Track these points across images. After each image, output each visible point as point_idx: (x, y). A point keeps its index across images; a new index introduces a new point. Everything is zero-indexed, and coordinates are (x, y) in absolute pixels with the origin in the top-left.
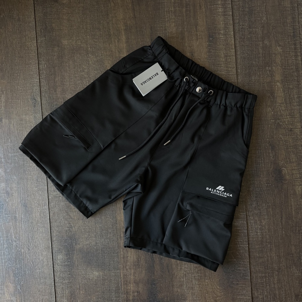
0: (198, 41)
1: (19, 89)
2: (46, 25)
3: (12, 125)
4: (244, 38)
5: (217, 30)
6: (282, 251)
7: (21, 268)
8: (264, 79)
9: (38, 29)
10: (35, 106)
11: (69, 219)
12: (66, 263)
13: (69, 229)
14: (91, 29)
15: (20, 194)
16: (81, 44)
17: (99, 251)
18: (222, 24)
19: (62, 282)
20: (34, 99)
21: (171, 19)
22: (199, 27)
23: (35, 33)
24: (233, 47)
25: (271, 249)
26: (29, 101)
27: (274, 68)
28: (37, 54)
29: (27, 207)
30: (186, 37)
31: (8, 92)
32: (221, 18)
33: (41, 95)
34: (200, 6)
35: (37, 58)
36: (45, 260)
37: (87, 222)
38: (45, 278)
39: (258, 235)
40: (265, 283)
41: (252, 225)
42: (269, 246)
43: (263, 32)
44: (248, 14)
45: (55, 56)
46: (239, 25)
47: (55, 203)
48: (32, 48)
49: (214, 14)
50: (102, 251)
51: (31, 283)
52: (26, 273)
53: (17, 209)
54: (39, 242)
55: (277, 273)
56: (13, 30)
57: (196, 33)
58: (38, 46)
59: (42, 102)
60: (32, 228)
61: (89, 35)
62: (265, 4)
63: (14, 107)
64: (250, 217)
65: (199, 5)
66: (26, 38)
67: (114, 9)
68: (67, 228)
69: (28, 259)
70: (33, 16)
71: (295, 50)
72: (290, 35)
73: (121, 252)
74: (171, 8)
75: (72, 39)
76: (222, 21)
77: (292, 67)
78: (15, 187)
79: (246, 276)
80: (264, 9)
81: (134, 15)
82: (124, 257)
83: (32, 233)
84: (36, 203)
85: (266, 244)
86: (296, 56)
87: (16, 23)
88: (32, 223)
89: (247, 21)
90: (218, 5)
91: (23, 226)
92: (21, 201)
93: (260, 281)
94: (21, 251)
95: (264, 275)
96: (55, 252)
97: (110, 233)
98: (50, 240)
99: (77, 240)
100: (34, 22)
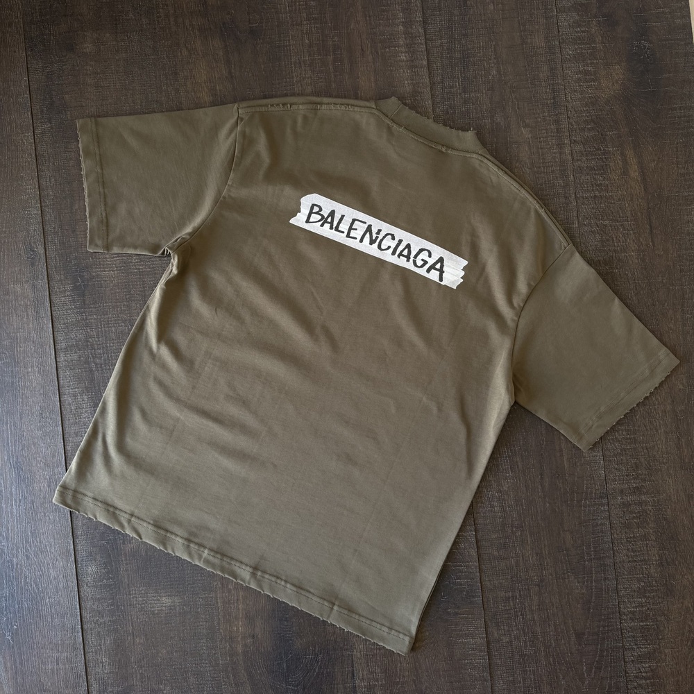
2: (52, 98)
6: (546, 544)
10: (33, 264)
12: (105, 581)
19: (97, 621)
35: (35, 166)
38: (63, 616)
40: (512, 611)
51: (33, 627)
52: (22, 607)
54: (49, 542)
55: (537, 588)
62: (493, 43)
66: (11, 127)
69: (26, 578)
71: (557, 133)
72: (547, 104)
76: (407, 80)
77: (554, 168)
79: (474, 597)
86: (561, 146)
91: (15, 511)
93: (504, 606)
94: (11, 561)
95: (510, 594)
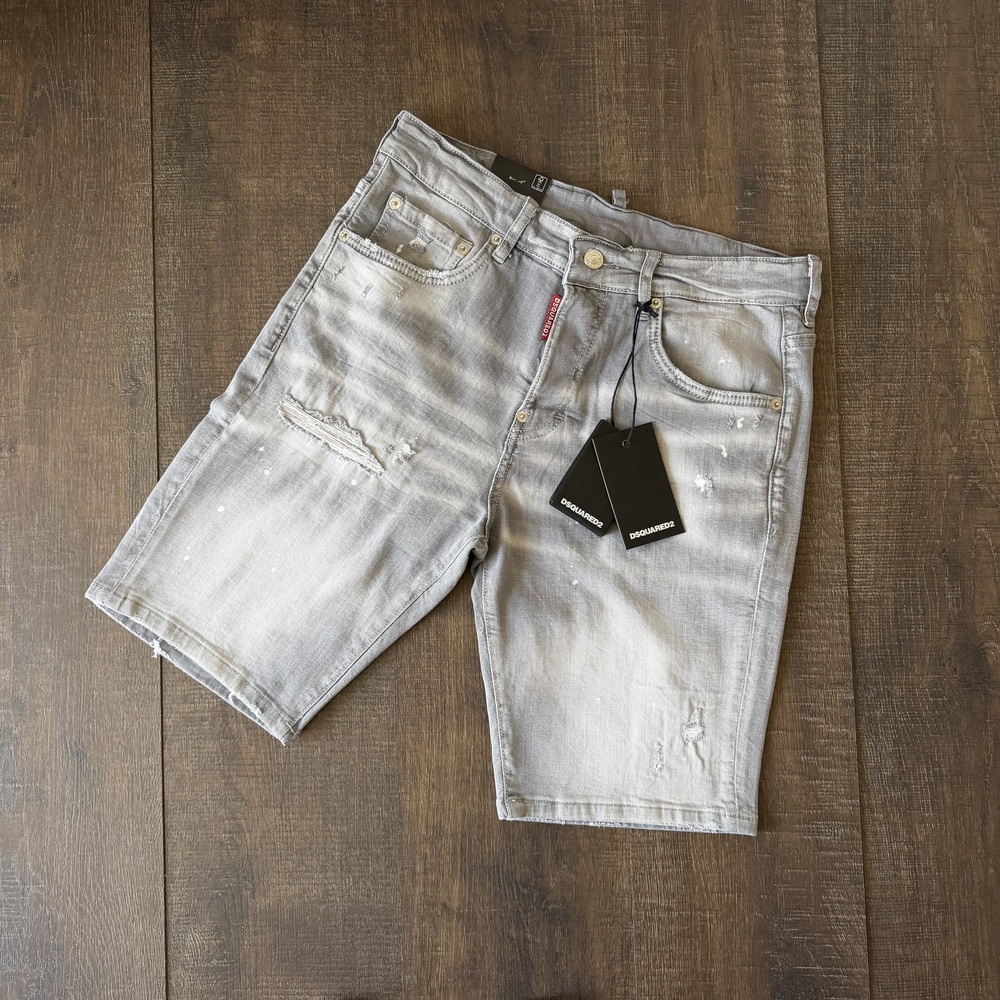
0: (706, 199)
1: (81, 342)
3: (48, 465)
4: (861, 194)
5: (771, 165)
7: (51, 981)
8: (926, 335)
9: (161, 136)
11: (233, 800)
13: (232, 837)
14: (342, 146)
15: (64, 709)
16: (306, 193)
17: (334, 923)
18: (786, 146)
20: (132, 377)
21: (615, 122)
22: (709, 152)
23: (149, 155)
24: (825, 225)
25: (945, 932)
26: (113, 384)
27: (960, 296)
28: (151, 224)
29: (85, 756)
30: (664, 184)
31: (42, 351)
32: (786, 126)
33: (159, 360)
34: (715, 83)
36: (137, 953)
37: (298, 816)
39: (900, 878)
41: (879, 843)
42: (939, 918)
43: (924, 175)
44: (876, 115)
45: (212, 228)
46: (846, 151)
47: (187, 744)
48: (136, 204)
49: (760, 113)
50: (345, 920)
53: (49, 763)
56: (73, 142)
57: (698, 171)
58: (157, 195)
59: (160, 386)
60: (97, 834)
61: (336, 164)
63: (60, 402)
64: (873, 812)
65: (710, 78)
67: (423, 83)
68: (224, 832)
70: (144, 98)
73: (412, 927)
74: (617, 86)
75: (277, 175)
78: (48, 685)
80: (928, 99)
81: (491, 103)
82: (423, 947)
83: (96, 852)
84: (120, 743)
85: (929, 913)
87: (85, 116)
88: (99, 815)
89: (871, 138)
90: (775, 82)
92: (63, 736)
96: (178, 921)
97: (378, 858)
98: (161, 881)
99: (259, 879)
100: (149, 115)
